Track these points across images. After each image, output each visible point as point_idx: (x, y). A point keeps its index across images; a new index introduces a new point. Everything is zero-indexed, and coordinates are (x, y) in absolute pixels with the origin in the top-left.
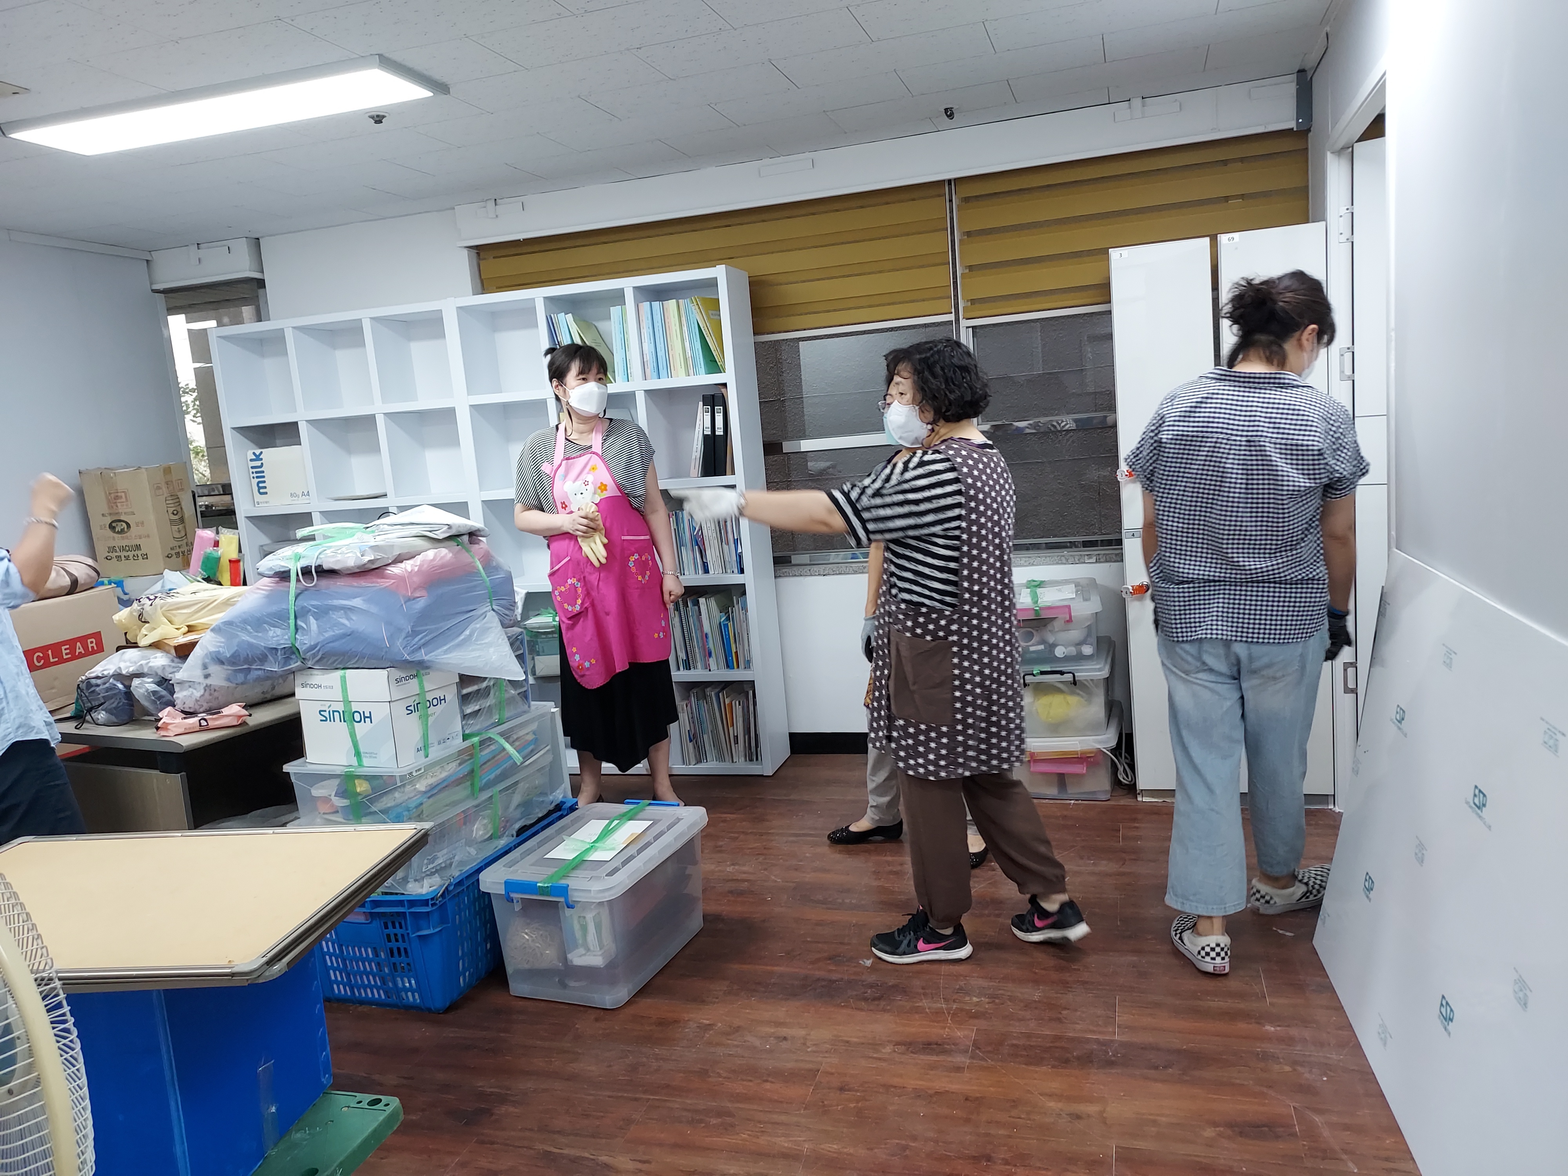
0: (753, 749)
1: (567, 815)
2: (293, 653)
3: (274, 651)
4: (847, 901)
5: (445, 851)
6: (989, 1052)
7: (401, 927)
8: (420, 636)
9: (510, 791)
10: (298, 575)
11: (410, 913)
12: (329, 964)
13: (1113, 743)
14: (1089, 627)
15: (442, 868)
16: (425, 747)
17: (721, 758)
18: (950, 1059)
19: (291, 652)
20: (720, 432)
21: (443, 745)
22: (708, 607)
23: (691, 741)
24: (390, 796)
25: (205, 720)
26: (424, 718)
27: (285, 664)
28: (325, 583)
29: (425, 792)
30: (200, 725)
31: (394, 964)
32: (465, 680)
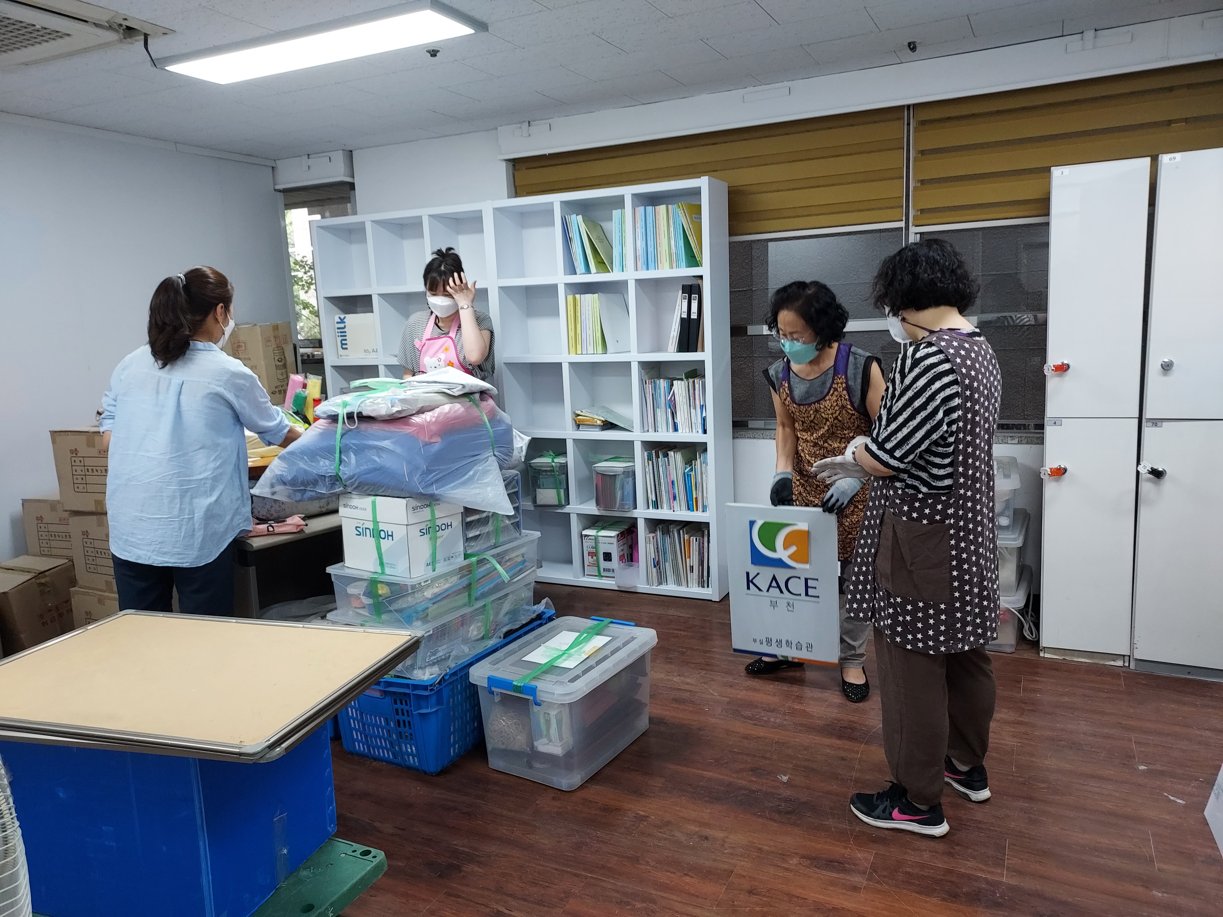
0: (705, 578)
1: (546, 624)
2: (337, 480)
3: (323, 478)
4: (772, 720)
5: (445, 647)
6: (884, 876)
7: (406, 704)
8: (433, 474)
9: (501, 601)
10: (344, 419)
11: (413, 694)
12: (353, 726)
13: (1021, 604)
14: (1007, 501)
15: (442, 660)
16: (433, 563)
17: (679, 583)
18: (848, 878)
19: (336, 479)
20: (694, 316)
21: (447, 562)
22: (676, 458)
23: (655, 566)
24: (405, 599)
25: (273, 527)
26: (434, 540)
27: (331, 488)
28: (364, 426)
29: (430, 599)
30: (268, 531)
31: (400, 732)
32: (468, 511)
